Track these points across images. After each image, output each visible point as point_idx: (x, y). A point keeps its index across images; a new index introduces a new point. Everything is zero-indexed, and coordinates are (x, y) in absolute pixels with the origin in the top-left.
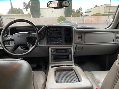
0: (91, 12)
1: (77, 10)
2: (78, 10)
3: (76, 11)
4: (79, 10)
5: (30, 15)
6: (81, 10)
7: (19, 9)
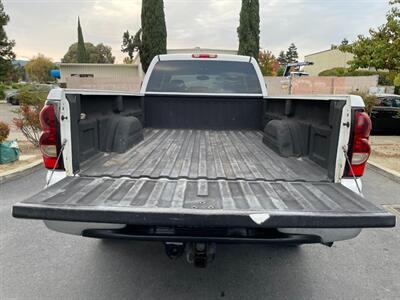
0: (311, 64)
1: (282, 55)
2: (285, 53)
3: (277, 56)
4: (288, 53)
5: (137, 67)
6: (295, 53)
7: (100, 46)
